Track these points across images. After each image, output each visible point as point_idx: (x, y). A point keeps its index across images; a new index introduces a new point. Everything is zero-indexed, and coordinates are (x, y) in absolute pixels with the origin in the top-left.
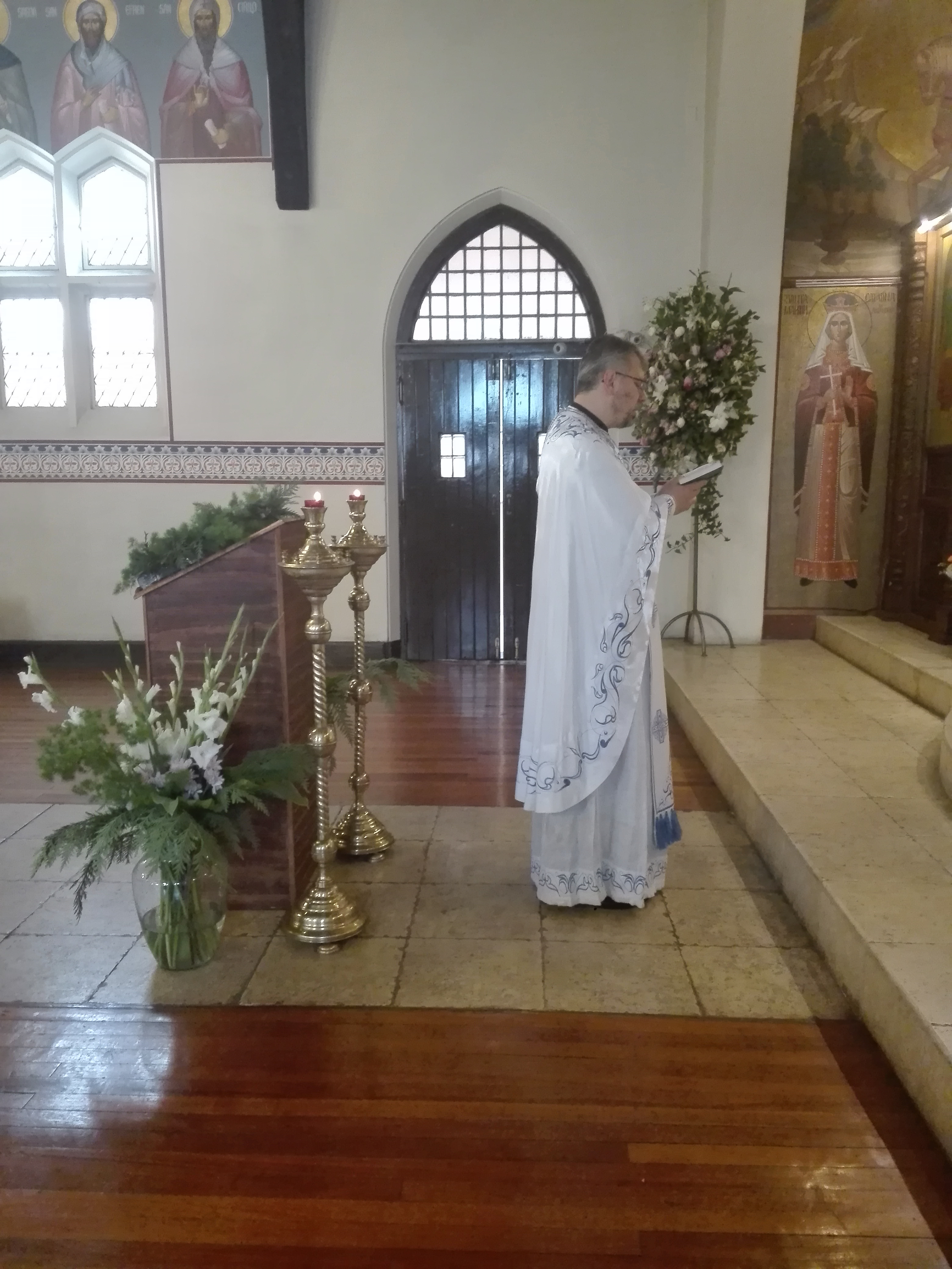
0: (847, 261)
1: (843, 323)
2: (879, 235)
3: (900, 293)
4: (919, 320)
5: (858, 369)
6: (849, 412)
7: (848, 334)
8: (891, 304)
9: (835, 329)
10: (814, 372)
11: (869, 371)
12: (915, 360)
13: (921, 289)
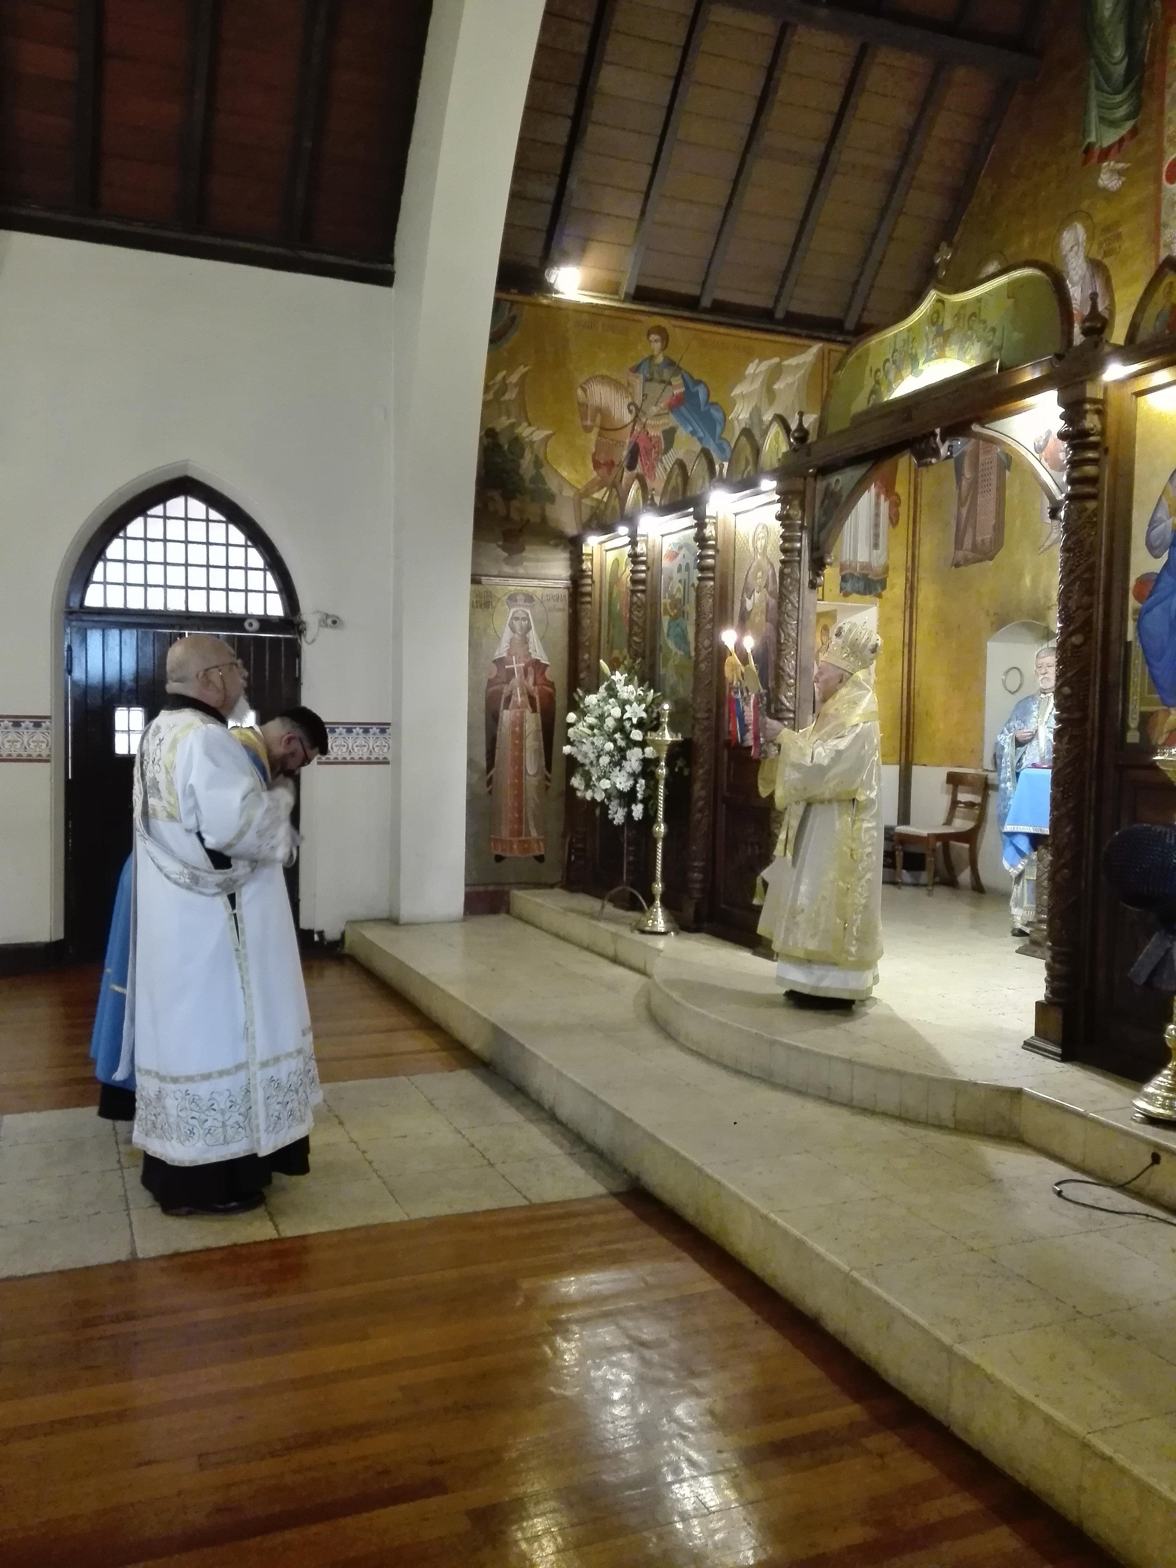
0: (525, 564)
1: (523, 619)
2: (552, 542)
3: (571, 595)
4: (588, 621)
5: (537, 662)
6: (531, 699)
7: (529, 628)
8: (564, 604)
9: (517, 624)
10: (500, 662)
11: (547, 663)
12: (586, 656)
13: (589, 594)
